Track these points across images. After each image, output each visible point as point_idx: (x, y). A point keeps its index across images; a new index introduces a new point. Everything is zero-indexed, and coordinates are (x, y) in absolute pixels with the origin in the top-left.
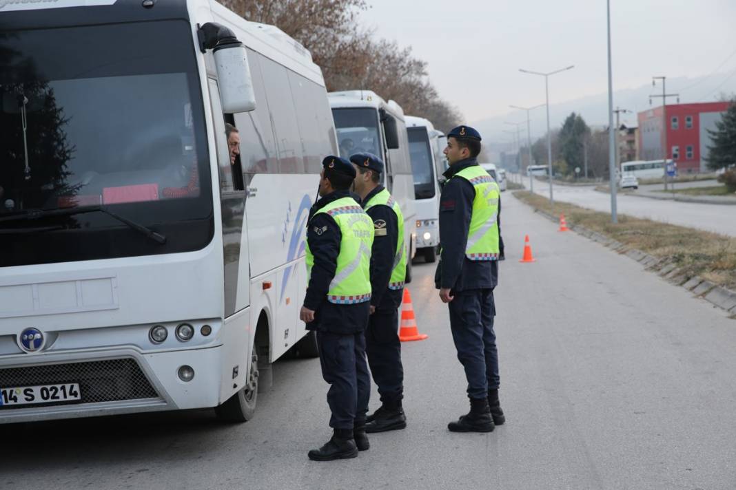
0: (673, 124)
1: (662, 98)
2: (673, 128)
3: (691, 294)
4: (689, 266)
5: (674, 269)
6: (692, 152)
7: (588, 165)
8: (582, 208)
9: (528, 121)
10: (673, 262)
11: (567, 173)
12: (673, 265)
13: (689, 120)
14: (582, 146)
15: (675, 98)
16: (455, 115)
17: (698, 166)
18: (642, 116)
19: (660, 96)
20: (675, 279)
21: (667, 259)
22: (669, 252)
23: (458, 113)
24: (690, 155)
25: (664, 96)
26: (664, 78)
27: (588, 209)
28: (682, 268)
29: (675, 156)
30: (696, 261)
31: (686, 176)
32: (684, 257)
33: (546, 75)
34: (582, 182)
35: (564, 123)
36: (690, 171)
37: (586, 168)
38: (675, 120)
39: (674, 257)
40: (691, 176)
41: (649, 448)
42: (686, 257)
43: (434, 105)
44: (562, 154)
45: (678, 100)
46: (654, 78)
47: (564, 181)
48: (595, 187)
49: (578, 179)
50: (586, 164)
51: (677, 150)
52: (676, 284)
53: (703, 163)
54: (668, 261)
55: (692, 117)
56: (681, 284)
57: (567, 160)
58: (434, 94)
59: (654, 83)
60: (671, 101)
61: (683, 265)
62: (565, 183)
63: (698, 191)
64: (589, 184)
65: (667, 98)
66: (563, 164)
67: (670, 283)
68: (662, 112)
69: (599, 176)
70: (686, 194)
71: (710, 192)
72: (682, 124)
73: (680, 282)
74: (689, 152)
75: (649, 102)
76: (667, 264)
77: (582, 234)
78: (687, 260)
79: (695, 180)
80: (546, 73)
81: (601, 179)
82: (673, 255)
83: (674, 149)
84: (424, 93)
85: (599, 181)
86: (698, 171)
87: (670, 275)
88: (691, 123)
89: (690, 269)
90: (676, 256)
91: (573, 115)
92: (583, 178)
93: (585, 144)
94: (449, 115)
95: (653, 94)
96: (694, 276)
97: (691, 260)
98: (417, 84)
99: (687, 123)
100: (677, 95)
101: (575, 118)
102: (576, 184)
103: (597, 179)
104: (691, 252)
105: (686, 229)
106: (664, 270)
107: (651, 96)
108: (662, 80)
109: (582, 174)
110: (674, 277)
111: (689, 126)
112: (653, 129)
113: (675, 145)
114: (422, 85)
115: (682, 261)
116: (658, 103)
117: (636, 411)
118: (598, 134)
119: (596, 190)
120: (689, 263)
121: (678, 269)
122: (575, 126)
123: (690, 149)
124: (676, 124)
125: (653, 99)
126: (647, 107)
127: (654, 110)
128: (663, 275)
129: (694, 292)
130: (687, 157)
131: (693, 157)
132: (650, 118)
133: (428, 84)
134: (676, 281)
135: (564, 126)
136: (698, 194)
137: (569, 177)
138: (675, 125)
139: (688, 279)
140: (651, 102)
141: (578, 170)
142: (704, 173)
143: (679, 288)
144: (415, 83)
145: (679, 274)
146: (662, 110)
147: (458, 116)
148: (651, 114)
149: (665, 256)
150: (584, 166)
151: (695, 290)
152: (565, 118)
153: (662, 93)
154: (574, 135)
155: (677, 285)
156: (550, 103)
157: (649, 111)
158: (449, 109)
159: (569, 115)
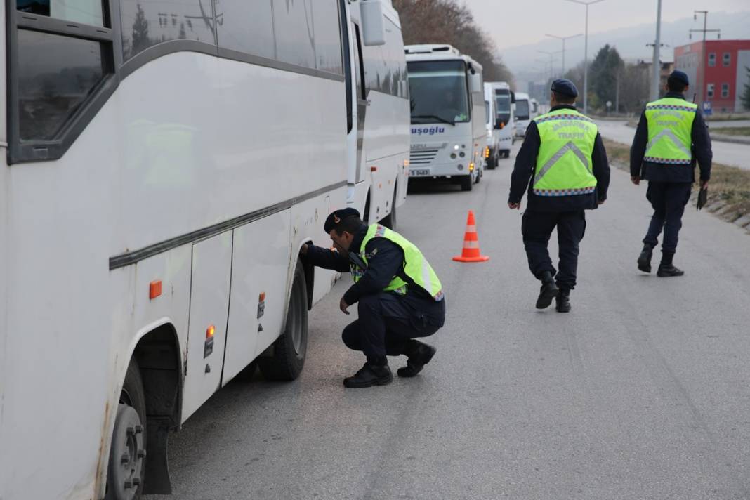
0: (710, 60)
1: (702, 33)
2: (710, 65)
3: (744, 231)
4: (740, 203)
5: (724, 206)
6: (727, 91)
7: (620, 100)
8: (617, 143)
9: (564, 51)
10: (723, 199)
11: (597, 107)
12: (723, 202)
13: (727, 57)
14: (615, 79)
15: (717, 33)
16: (486, 41)
17: (733, 105)
18: (678, 51)
19: (701, 31)
20: (725, 216)
21: (716, 195)
22: (717, 189)
23: (490, 39)
24: (725, 93)
25: (705, 31)
26: (706, 12)
27: (623, 144)
28: (733, 205)
29: (710, 94)
30: (746, 198)
31: (719, 115)
32: (733, 194)
33: (587, 4)
34: (612, 116)
35: (597, 54)
36: (724, 110)
37: (617, 103)
38: (712, 57)
39: (723, 194)
40: (725, 115)
41: (728, 368)
42: (736, 194)
43: (467, 29)
44: (593, 86)
45: (719, 36)
46: (696, 12)
47: (593, 114)
48: (626, 122)
49: (609, 114)
50: (617, 97)
51: (712, 88)
52: (727, 220)
53: (738, 103)
54: (718, 198)
55: (730, 54)
56: (733, 221)
57: (598, 93)
58: (470, 19)
59: (695, 17)
60: (712, 37)
61: (734, 202)
62: (595, 117)
63: (734, 131)
64: (619, 118)
65: (707, 33)
66: (595, 96)
67: (721, 219)
68: (701, 48)
69: (631, 112)
70: (721, 133)
71: (745, 132)
72: (719, 60)
73: (732, 218)
74: (725, 91)
75: (688, 36)
76: (715, 201)
77: (621, 168)
78: (737, 197)
79: (729, 119)
80: (587, 2)
81: (633, 114)
82: (722, 192)
83: (710, 87)
84: (460, 16)
85: (630, 117)
86: (732, 110)
87: (721, 211)
88: (728, 60)
89: (742, 206)
90: (727, 193)
91: (607, 47)
92: (613, 113)
93: (618, 78)
94: (480, 41)
95: (693, 29)
96: (746, 213)
97: (741, 198)
98: (453, 7)
99: (725, 60)
100: (719, 31)
101: (609, 50)
102: (606, 118)
103: (628, 114)
104: (739, 190)
105: (730, 167)
106: (713, 207)
107: (691, 31)
108: (704, 14)
109: (613, 108)
110: (724, 213)
111: (726, 64)
112: (689, 65)
113: (710, 82)
114: (458, 8)
115: (732, 198)
116: (698, 38)
117: (710, 335)
118: (632, 68)
119: (627, 125)
120: (739, 201)
121: (729, 206)
122: (608, 58)
123: (725, 87)
124: (714, 60)
125: (693, 33)
126: (687, 41)
127: (691, 46)
128: (712, 212)
129: (747, 229)
130: (722, 96)
131: (728, 95)
132: (688, 53)
133: (464, 8)
134: (726, 218)
135: (597, 58)
136: (733, 134)
137: (599, 111)
138: (712, 61)
139: (740, 216)
140: (691, 37)
141: (609, 104)
142: (739, 113)
143: (731, 224)
144: (451, 6)
145: (730, 211)
146: (701, 44)
147: (490, 42)
148: (688, 49)
149: (714, 192)
150: (615, 100)
151: (747, 227)
152: (599, 50)
153: (702, 28)
154: (607, 67)
155: (728, 222)
156: (589, 33)
157: (686, 46)
158: (481, 35)
159: (603, 46)
